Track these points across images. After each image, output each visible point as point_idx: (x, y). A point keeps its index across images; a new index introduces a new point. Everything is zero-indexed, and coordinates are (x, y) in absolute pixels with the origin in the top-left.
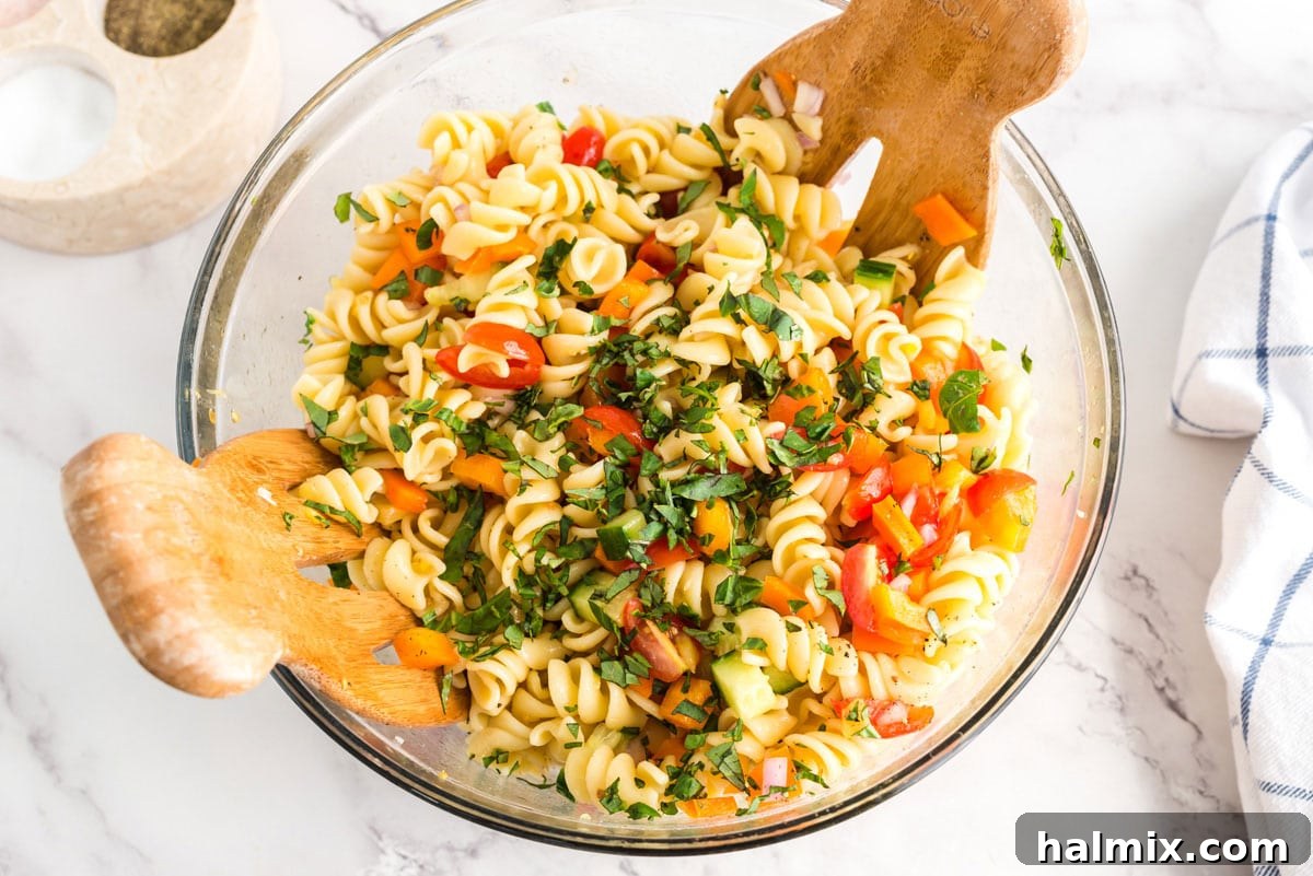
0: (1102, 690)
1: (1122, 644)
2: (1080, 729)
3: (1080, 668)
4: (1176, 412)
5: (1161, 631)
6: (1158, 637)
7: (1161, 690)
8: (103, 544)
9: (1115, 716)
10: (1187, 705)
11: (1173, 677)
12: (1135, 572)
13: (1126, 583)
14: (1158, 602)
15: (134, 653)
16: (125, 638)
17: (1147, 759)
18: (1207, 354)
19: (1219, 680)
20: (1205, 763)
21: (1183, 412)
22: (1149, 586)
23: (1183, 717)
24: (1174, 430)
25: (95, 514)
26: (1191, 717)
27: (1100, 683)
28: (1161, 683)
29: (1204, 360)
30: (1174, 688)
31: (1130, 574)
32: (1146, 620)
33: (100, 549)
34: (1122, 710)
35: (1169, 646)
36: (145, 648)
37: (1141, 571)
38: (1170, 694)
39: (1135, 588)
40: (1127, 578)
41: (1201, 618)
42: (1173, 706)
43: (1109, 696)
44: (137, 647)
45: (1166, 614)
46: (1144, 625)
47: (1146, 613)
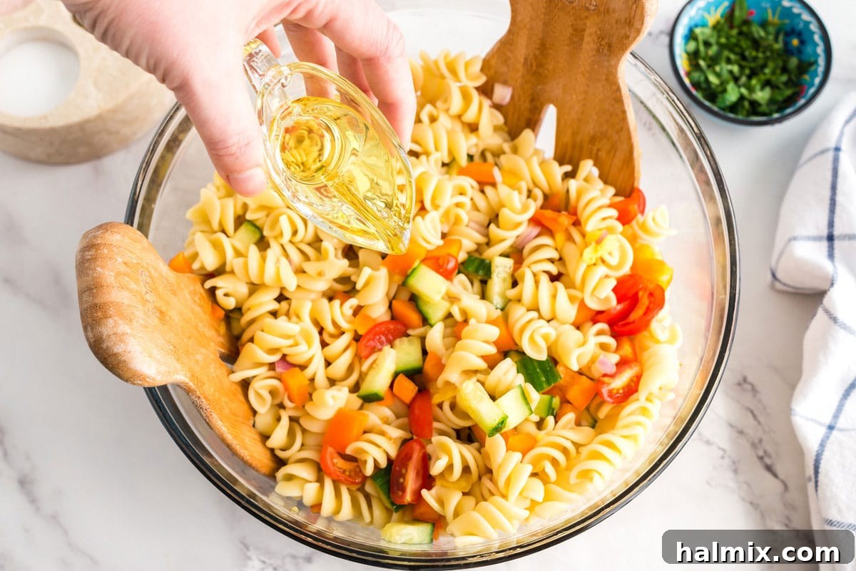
0: (723, 457)
1: (736, 427)
2: (708, 483)
3: (708, 443)
4: (774, 275)
5: (762, 419)
6: (759, 423)
7: (761, 458)
8: (91, 272)
9: (730, 475)
10: (779, 469)
11: (769, 449)
12: (745, 380)
13: (739, 388)
14: (760, 401)
15: (88, 339)
16: (85, 329)
17: (751, 503)
18: (795, 239)
19: (799, 451)
20: (790, 506)
21: (779, 275)
22: (754, 390)
23: (775, 475)
24: (772, 287)
25: (91, 255)
26: (781, 476)
27: (721, 453)
28: (761, 453)
29: (793, 243)
30: (769, 456)
31: (742, 382)
32: (752, 412)
33: (88, 275)
34: (735, 471)
35: (767, 429)
36: (94, 336)
37: (750, 379)
38: (768, 461)
39: (744, 390)
40: (740, 384)
41: (788, 411)
42: (769, 468)
43: (727, 462)
44: (90, 335)
45: (765, 408)
46: (750, 415)
47: (752, 407)
